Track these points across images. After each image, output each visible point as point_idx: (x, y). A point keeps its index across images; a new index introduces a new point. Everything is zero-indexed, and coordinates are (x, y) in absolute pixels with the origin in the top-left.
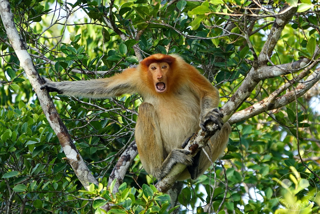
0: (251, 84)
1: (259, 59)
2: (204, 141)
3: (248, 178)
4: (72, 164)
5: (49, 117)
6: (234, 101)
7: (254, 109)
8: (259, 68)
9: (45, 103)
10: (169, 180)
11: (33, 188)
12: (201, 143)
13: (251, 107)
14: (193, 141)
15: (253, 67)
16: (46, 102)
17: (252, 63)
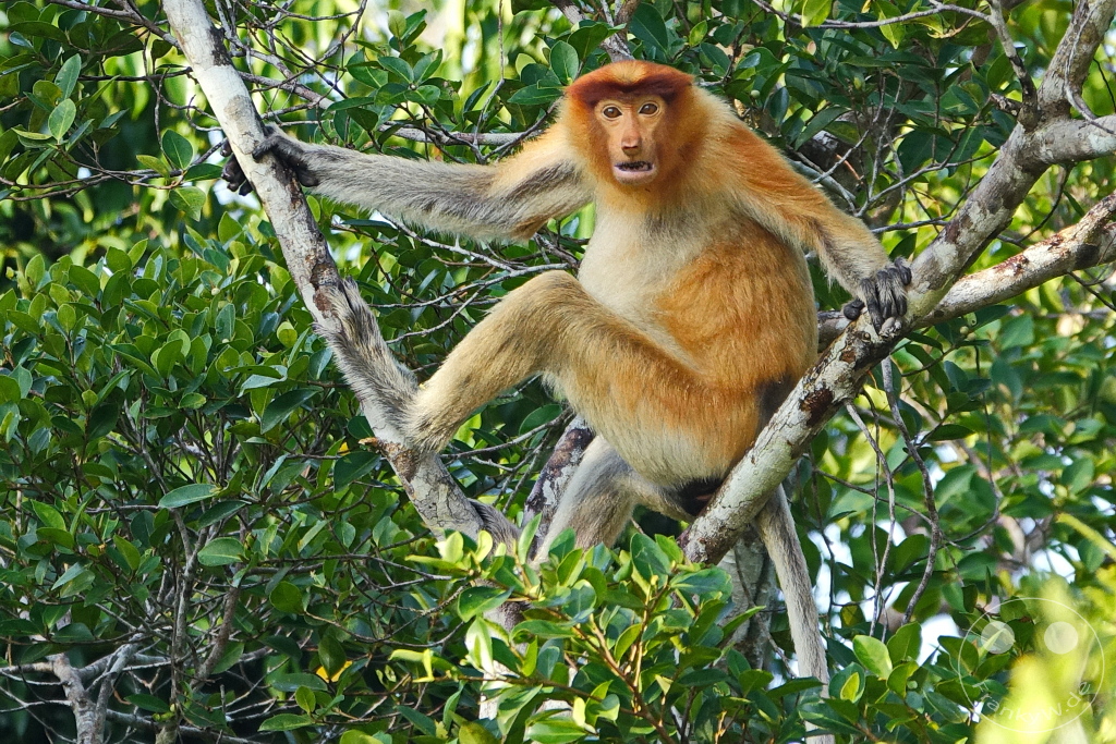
0: (1014, 180)
1: (1039, 95)
2: (851, 380)
3: (1021, 498)
4: (395, 462)
5: (314, 297)
6: (954, 240)
7: (1029, 266)
8: (1040, 128)
9: (298, 251)
10: (731, 515)
11: (265, 550)
12: (843, 387)
13: (1018, 256)
14: (814, 380)
15: (1022, 123)
16: (304, 245)
17: (1018, 110)
